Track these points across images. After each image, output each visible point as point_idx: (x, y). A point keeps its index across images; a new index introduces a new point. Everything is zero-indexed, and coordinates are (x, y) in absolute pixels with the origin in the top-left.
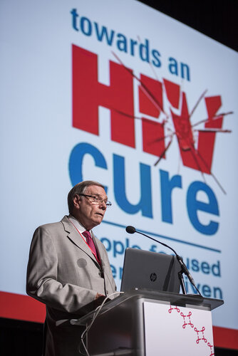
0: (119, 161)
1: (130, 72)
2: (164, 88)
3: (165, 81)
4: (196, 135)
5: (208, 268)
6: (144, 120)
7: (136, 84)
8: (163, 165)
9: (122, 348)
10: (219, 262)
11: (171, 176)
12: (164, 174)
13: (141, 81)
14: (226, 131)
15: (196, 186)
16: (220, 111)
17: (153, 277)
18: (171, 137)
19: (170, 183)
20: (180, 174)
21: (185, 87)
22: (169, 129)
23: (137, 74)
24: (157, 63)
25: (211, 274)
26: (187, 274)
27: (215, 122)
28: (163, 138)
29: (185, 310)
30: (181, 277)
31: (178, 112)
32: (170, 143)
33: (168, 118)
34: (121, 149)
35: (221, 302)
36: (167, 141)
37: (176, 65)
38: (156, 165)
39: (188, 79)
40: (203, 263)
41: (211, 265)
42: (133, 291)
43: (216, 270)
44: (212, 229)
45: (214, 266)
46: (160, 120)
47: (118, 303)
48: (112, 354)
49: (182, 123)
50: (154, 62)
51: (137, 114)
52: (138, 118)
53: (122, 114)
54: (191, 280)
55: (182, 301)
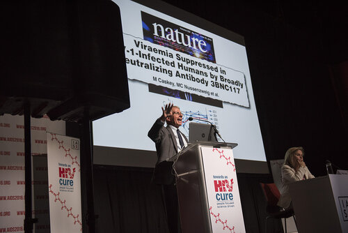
9: (192, 170)
26: (217, 133)
29: (220, 150)
30: (215, 135)
35: (237, 144)
42: (196, 142)
47: (189, 149)
48: (188, 173)
54: (219, 136)
55: (218, 146)
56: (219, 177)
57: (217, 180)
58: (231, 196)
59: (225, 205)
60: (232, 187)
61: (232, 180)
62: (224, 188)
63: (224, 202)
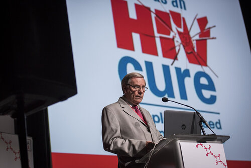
0: (149, 65)
1: (148, 9)
2: (170, 16)
3: (171, 11)
4: (194, 43)
5: (213, 124)
6: (161, 38)
7: (153, 16)
8: (177, 64)
10: (219, 120)
11: (182, 70)
12: (178, 70)
13: (155, 14)
14: (213, 38)
15: (199, 75)
16: (208, 26)
18: (180, 46)
19: (182, 75)
20: (188, 68)
21: (183, 14)
22: (177, 42)
23: (153, 9)
24: (164, 1)
25: (215, 128)
26: (205, 122)
27: (205, 33)
28: (174, 47)
30: (201, 125)
31: (181, 30)
32: (179, 50)
33: (175, 34)
34: (150, 58)
35: (228, 137)
36: (177, 49)
37: (176, 2)
38: (172, 64)
39: (185, 9)
40: (210, 122)
41: (215, 123)
42: (172, 136)
43: (218, 125)
44: (212, 100)
45: (217, 123)
46: (171, 37)
47: (164, 145)
49: (185, 37)
50: (162, 1)
51: (156, 34)
52: (157, 37)
53: (147, 35)
55: (203, 140)
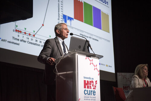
9: (69, 71)
17: (80, 47)
26: (90, 47)
29: (91, 58)
30: (88, 48)
35: (102, 57)
42: (74, 51)
47: (68, 55)
48: (66, 73)
54: (91, 49)
55: (90, 56)
56: (88, 78)
57: (86, 80)
58: (94, 92)
59: (90, 98)
60: (95, 86)
61: (96, 81)
62: (90, 86)
63: (89, 96)
